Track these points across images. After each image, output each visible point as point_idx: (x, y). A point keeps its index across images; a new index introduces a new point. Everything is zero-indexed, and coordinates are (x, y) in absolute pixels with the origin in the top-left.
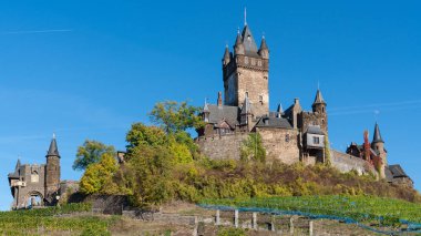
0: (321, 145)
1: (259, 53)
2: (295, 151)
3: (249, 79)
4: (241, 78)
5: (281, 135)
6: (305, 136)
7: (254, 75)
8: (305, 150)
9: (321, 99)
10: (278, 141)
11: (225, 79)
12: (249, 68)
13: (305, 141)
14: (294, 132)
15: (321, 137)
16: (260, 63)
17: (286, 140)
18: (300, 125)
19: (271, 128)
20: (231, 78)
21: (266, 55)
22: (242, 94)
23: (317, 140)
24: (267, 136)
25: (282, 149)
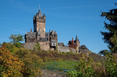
0: (55, 45)
1: (43, 17)
2: (49, 47)
3: (40, 25)
4: (37, 24)
5: (45, 43)
6: (51, 43)
7: (41, 23)
8: (51, 47)
9: (56, 33)
10: (44, 45)
11: (34, 24)
12: (40, 22)
13: (51, 45)
14: (49, 42)
16: (43, 20)
17: (46, 44)
18: (50, 40)
19: (42, 41)
20: (35, 24)
21: (45, 18)
22: (37, 28)
23: (54, 44)
24: (41, 43)
25: (45, 47)
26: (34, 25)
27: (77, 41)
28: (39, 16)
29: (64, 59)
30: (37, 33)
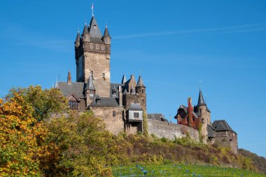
0: (140, 118)
1: (102, 39)
2: (120, 123)
3: (94, 61)
4: (87, 59)
5: (109, 111)
6: (127, 112)
7: (98, 57)
8: (128, 123)
9: (142, 83)
10: (107, 116)
11: (77, 58)
12: (94, 52)
13: (127, 116)
14: (121, 108)
15: (140, 112)
16: (103, 48)
17: (114, 115)
18: (124, 104)
19: (102, 106)
20: (81, 58)
21: (108, 41)
22: (87, 71)
23: (136, 115)
24: (99, 113)
25: (110, 123)
26: (77, 64)
27: (203, 108)
28: (93, 36)
29: (168, 157)
30: (85, 85)
